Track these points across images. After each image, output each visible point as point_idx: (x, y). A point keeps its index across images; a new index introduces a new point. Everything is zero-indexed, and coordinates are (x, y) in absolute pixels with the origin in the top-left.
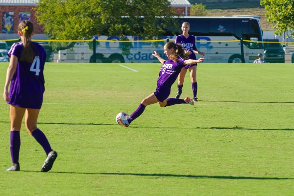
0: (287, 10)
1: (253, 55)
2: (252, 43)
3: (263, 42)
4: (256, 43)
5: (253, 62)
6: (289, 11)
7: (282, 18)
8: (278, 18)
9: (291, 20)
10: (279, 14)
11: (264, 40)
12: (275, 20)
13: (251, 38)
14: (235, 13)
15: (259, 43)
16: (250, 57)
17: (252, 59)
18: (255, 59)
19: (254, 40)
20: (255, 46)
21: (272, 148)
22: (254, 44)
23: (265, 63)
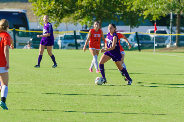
0: (51, 5)
1: (22, 42)
2: (21, 32)
3: (30, 31)
4: (24, 32)
5: (23, 48)
6: (52, 6)
7: (46, 12)
8: (43, 12)
9: (54, 14)
10: (44, 8)
11: (31, 30)
12: (40, 13)
13: (20, 28)
14: (4, 7)
15: (27, 32)
16: (19, 44)
17: (22, 45)
18: (24, 46)
19: (22, 30)
20: (24, 35)
21: (52, 119)
22: (23, 33)
23: (32, 49)
